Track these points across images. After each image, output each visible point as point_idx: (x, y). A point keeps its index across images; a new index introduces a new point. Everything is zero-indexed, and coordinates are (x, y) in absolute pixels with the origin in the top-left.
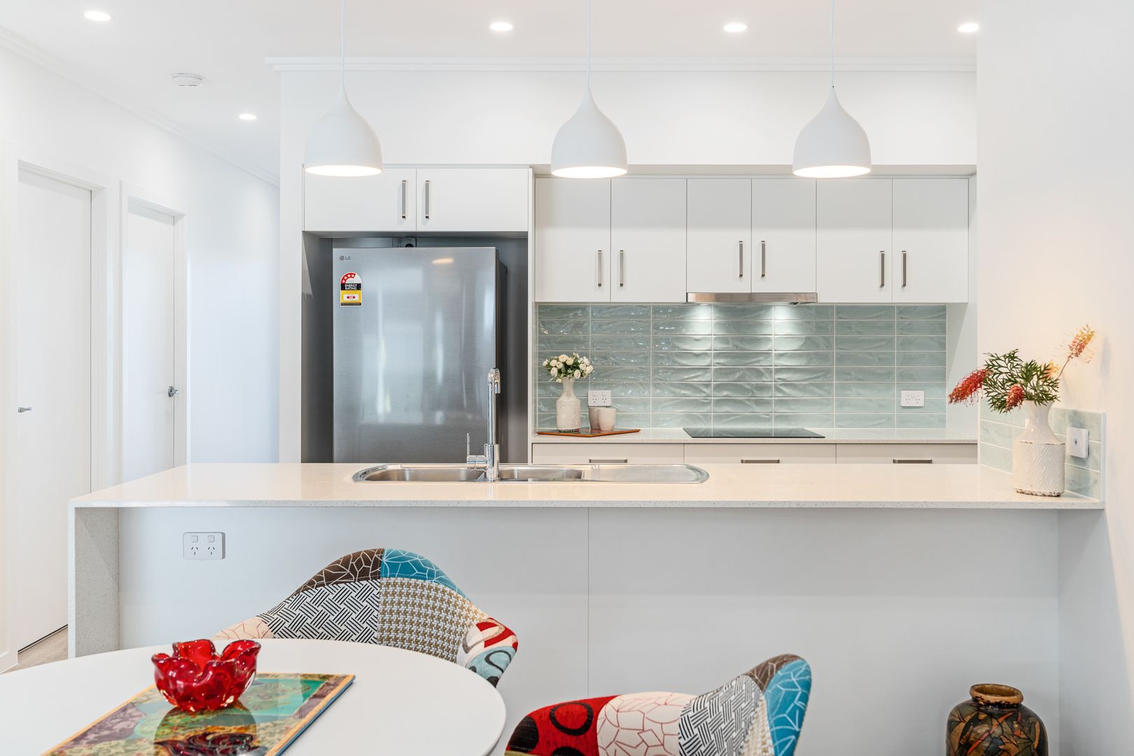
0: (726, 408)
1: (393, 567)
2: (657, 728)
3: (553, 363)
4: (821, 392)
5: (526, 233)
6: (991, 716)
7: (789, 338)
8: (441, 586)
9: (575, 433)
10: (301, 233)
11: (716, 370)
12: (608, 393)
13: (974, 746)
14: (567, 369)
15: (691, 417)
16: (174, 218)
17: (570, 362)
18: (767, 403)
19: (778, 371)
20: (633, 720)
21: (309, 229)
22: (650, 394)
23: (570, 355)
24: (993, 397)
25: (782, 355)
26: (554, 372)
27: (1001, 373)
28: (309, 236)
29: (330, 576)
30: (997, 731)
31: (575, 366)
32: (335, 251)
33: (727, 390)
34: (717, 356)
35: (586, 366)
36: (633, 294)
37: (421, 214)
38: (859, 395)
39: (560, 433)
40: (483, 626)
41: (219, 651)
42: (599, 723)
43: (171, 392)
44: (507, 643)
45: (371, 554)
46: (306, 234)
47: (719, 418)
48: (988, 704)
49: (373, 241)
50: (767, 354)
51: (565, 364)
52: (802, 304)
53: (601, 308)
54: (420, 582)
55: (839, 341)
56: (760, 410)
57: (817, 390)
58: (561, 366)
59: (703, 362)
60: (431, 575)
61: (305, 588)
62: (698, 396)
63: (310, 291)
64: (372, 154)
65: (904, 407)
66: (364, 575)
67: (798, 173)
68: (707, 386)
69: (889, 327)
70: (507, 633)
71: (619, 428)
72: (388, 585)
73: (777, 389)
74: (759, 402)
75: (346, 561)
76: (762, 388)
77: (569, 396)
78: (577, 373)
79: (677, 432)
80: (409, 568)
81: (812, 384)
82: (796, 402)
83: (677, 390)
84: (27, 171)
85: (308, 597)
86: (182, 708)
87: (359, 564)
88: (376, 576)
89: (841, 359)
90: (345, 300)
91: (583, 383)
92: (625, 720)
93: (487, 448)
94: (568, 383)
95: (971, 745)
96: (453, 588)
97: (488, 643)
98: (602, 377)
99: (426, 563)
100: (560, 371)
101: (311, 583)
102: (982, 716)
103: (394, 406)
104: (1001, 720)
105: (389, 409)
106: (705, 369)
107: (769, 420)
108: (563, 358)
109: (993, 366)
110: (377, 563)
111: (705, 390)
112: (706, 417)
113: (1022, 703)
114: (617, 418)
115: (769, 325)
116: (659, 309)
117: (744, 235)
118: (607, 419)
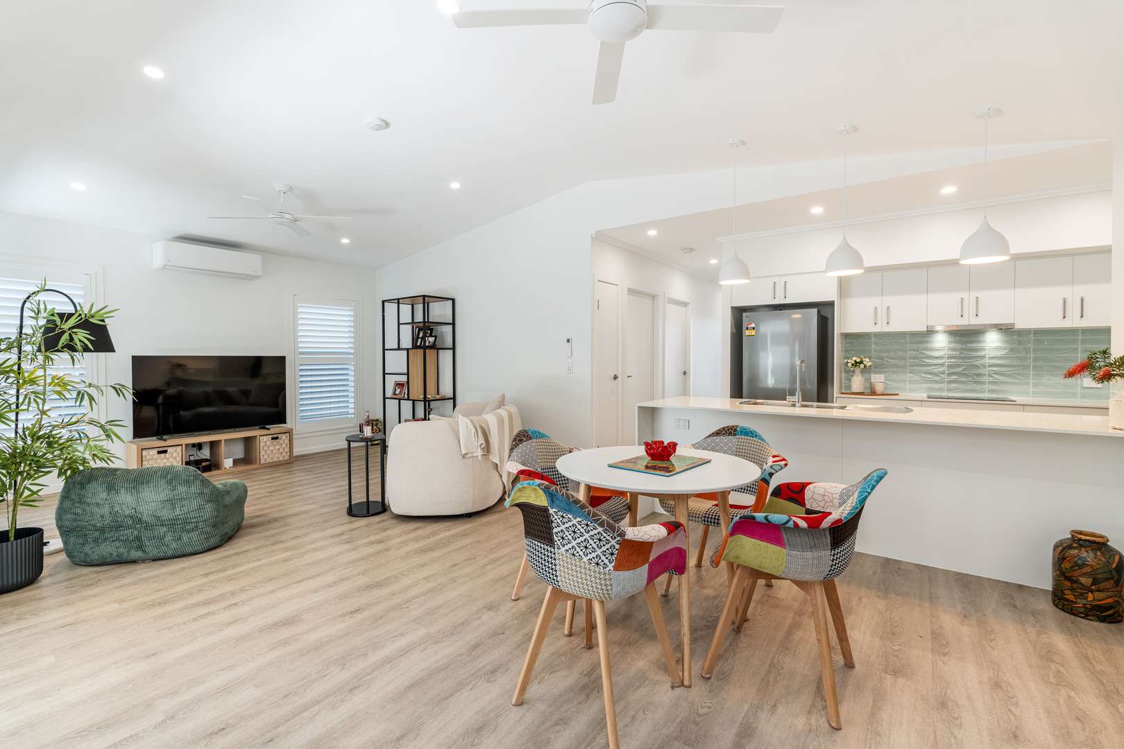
0: (954, 385)
1: (741, 432)
2: (830, 495)
3: (849, 361)
4: (1022, 378)
5: (834, 301)
6: (1081, 546)
7: (998, 349)
8: (760, 441)
9: (862, 394)
10: (730, 308)
11: (948, 365)
12: (882, 376)
13: (1068, 559)
14: (856, 364)
15: (930, 389)
16: (685, 304)
17: (858, 360)
18: (983, 383)
19: (990, 366)
20: (821, 491)
21: (735, 305)
22: (908, 376)
23: (859, 357)
24: (1094, 375)
25: (993, 358)
26: (850, 365)
27: (1098, 362)
28: (733, 308)
29: (718, 433)
30: (1085, 554)
31: (861, 362)
32: (744, 314)
33: (955, 375)
34: (948, 358)
35: (867, 362)
36: (894, 327)
37: (783, 296)
38: (1050, 380)
39: (853, 393)
40: (774, 457)
41: (666, 444)
42: (806, 490)
43: (685, 373)
44: (783, 463)
45: (733, 427)
46: (732, 308)
47: (949, 390)
48: (1080, 540)
49: (764, 309)
50: (983, 357)
51: (855, 361)
52: (1006, 330)
53: (877, 335)
54: (751, 438)
55: (1035, 350)
56: (978, 387)
57: (1019, 377)
58: (853, 362)
59: (940, 361)
60: (756, 436)
61: (708, 437)
62: (936, 378)
63: (735, 331)
64: (746, 273)
65: (1085, 388)
66: (730, 434)
67: (962, 262)
68: (943, 373)
69: (1075, 341)
70: (784, 460)
71: (885, 393)
72: (739, 438)
73: (990, 376)
74: (976, 382)
75: (724, 428)
76: (978, 375)
77: (858, 376)
78: (862, 366)
79: (924, 396)
80: (747, 433)
81: (1015, 374)
82: (1002, 383)
83: (923, 375)
84: (630, 291)
85: (709, 440)
86: (653, 459)
87: (728, 430)
88: (735, 435)
89: (1036, 359)
90: (748, 334)
91: (866, 370)
92: (817, 490)
93: (797, 394)
94: (858, 370)
95: (1065, 559)
96: (765, 441)
97: (774, 462)
98: (878, 368)
99: (755, 432)
100: (853, 365)
101: (710, 435)
102: (1075, 545)
103: (776, 382)
104: (1087, 549)
105: (773, 382)
106: (942, 365)
107: (984, 392)
108: (854, 358)
109: (1092, 358)
110: (735, 430)
111: (941, 375)
112: (941, 390)
113: (1108, 543)
114: (885, 388)
115: (984, 341)
116: (914, 335)
117: (965, 295)
118: (879, 388)
